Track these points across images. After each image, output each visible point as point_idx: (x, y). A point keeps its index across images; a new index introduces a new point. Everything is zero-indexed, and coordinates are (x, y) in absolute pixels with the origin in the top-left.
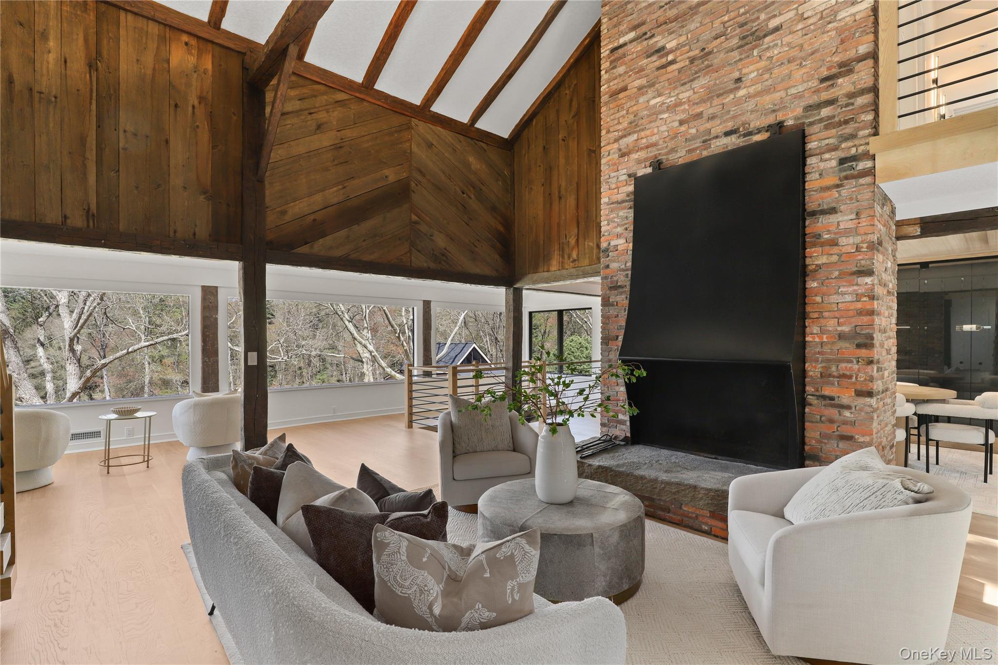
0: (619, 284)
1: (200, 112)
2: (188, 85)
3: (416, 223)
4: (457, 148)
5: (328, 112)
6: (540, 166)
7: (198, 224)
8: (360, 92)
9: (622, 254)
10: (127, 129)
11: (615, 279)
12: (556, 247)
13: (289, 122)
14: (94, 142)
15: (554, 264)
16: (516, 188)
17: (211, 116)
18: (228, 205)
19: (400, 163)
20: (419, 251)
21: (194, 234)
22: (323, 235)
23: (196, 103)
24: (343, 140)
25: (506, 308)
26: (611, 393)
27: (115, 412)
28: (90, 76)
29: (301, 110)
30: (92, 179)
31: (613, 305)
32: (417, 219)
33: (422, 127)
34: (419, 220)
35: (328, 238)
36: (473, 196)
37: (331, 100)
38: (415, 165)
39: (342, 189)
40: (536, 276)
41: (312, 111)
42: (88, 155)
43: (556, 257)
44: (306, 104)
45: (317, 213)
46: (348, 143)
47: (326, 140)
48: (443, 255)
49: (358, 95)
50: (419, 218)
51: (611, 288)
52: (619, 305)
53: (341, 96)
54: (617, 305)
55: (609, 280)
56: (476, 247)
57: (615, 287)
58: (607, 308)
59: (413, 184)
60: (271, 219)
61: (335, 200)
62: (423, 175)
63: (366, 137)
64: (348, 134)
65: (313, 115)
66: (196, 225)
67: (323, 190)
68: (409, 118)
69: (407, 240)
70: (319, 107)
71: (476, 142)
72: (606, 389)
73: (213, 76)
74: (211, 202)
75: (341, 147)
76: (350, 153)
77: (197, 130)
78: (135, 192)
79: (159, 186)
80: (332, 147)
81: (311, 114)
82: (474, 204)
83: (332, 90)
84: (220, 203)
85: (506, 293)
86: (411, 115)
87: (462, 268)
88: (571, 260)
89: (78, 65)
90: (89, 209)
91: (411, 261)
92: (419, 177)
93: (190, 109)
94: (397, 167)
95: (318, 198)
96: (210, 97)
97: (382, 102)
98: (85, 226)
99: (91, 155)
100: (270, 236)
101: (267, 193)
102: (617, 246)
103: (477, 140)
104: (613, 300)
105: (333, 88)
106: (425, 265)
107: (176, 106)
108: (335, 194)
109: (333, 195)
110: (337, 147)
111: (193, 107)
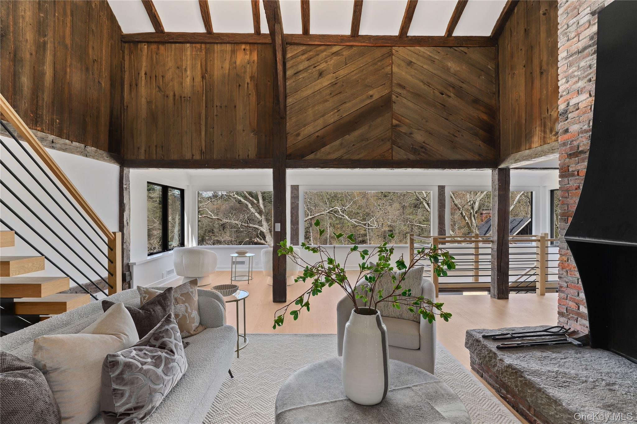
0: (580, 149)
1: (251, 86)
2: (245, 72)
3: (397, 126)
4: (436, 59)
5: (326, 62)
6: (521, 50)
7: (250, 150)
8: (350, 41)
9: (584, 113)
10: (217, 105)
11: (575, 143)
12: (538, 123)
13: (301, 77)
14: (204, 115)
15: (536, 140)
16: (500, 78)
17: (257, 86)
18: (266, 136)
19: (382, 84)
20: (399, 147)
21: (248, 156)
22: (324, 145)
23: (249, 81)
24: (338, 79)
25: (493, 187)
26: (571, 279)
27: (237, 253)
28: (203, 83)
29: (309, 67)
30: (203, 133)
31: (573, 175)
32: (397, 122)
33: (401, 52)
34: (399, 123)
35: (328, 147)
36: (452, 95)
37: (329, 54)
38: (396, 82)
39: (337, 112)
40: (518, 155)
41: (316, 65)
42: (202, 123)
43: (537, 133)
44: (312, 62)
45: (319, 132)
46: (341, 79)
47: (325, 82)
48: (422, 148)
49: (348, 44)
50: (400, 122)
51: (570, 156)
52: (580, 175)
53: (336, 49)
54: (578, 175)
55: (568, 146)
56: (456, 137)
57: (575, 154)
58: (566, 180)
59: (394, 97)
60: (290, 141)
61: (332, 121)
62: (403, 88)
63: (355, 72)
64: (342, 73)
65: (316, 67)
66: (249, 151)
67: (323, 116)
68: (390, 48)
69: (389, 140)
70: (321, 61)
71: (456, 48)
72: (565, 274)
73: (257, 63)
74: (257, 136)
75: (336, 84)
76: (343, 85)
77: (250, 96)
78: (221, 137)
79: (231, 132)
80: (330, 85)
81: (315, 67)
82: (453, 101)
83: (329, 47)
84: (261, 135)
85: (493, 174)
86: (391, 45)
87: (441, 156)
88: (554, 133)
89: (198, 79)
90: (202, 150)
91: (392, 155)
92: (399, 90)
93: (246, 85)
94: (380, 87)
95: (321, 121)
96: (256, 75)
97: (367, 43)
98: (200, 158)
99: (203, 122)
100: (289, 152)
101: (288, 124)
102: (578, 103)
103: (457, 47)
104: (574, 169)
105: (330, 45)
106: (405, 157)
107: (239, 86)
108: (332, 116)
109: (331, 118)
110: (333, 84)
111: (248, 83)
